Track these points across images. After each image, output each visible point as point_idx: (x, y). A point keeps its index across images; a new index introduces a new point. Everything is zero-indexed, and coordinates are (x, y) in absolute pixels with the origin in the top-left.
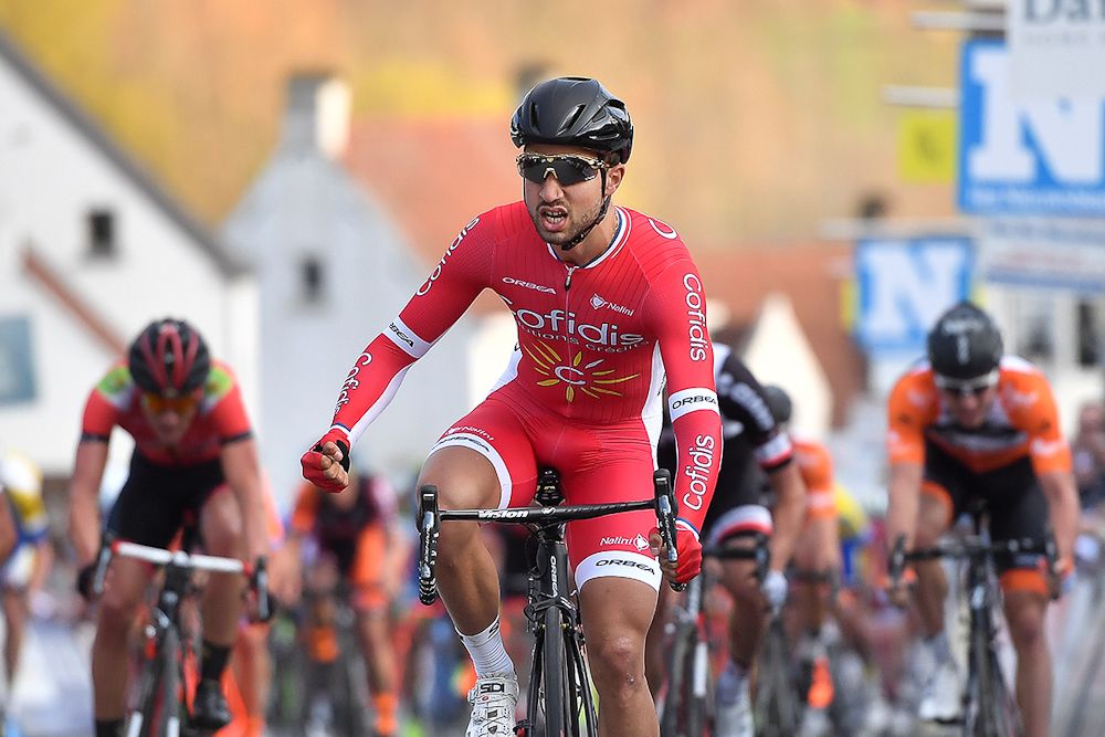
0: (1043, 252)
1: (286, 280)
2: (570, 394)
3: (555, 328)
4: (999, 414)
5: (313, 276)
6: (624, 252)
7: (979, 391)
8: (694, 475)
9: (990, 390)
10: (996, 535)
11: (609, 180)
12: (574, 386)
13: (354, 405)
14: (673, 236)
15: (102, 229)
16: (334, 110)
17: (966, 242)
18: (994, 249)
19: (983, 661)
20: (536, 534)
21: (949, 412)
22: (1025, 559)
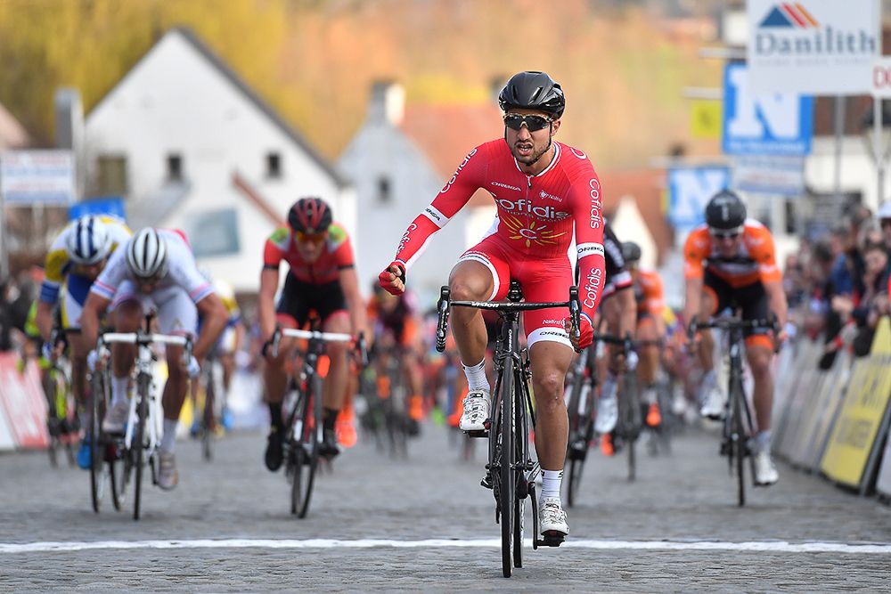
0: (767, 174)
1: (370, 190)
2: (528, 243)
3: (520, 209)
4: (743, 250)
5: (384, 187)
6: (558, 167)
7: (734, 236)
8: (590, 289)
9: (738, 237)
10: (746, 316)
11: (553, 128)
12: (530, 240)
13: (407, 250)
14: (584, 157)
15: (274, 164)
16: (396, 101)
17: (726, 169)
18: (742, 173)
19: (735, 384)
20: (502, 317)
21: (717, 249)
22: (762, 330)
